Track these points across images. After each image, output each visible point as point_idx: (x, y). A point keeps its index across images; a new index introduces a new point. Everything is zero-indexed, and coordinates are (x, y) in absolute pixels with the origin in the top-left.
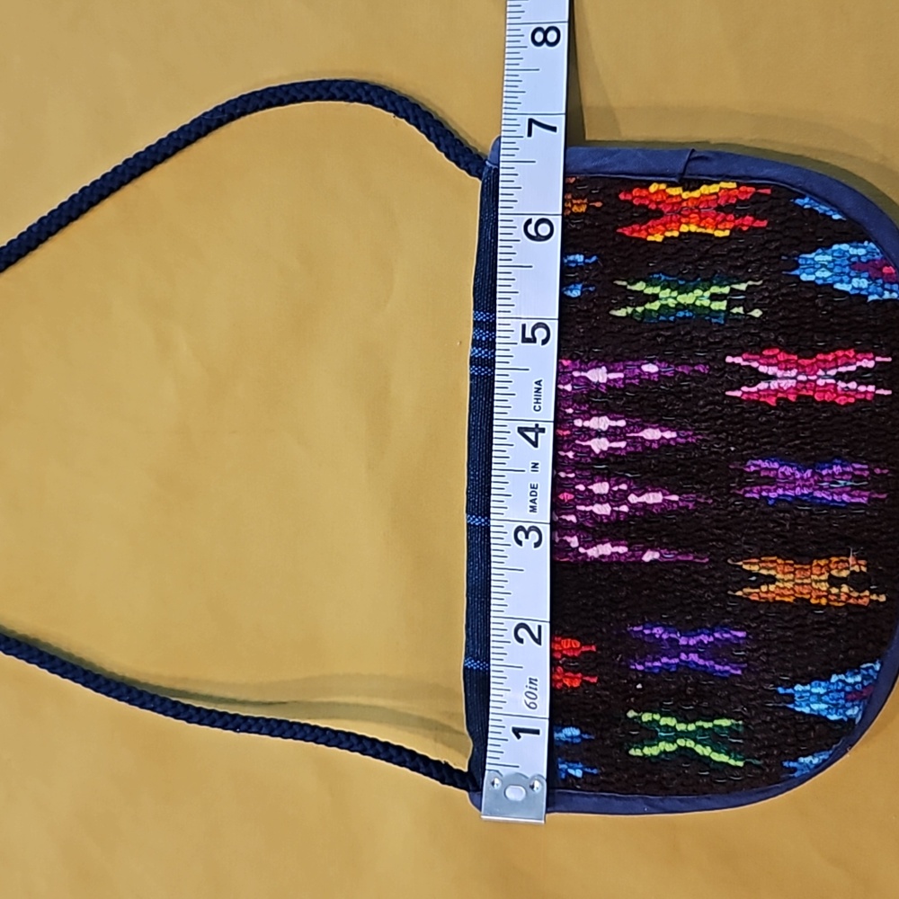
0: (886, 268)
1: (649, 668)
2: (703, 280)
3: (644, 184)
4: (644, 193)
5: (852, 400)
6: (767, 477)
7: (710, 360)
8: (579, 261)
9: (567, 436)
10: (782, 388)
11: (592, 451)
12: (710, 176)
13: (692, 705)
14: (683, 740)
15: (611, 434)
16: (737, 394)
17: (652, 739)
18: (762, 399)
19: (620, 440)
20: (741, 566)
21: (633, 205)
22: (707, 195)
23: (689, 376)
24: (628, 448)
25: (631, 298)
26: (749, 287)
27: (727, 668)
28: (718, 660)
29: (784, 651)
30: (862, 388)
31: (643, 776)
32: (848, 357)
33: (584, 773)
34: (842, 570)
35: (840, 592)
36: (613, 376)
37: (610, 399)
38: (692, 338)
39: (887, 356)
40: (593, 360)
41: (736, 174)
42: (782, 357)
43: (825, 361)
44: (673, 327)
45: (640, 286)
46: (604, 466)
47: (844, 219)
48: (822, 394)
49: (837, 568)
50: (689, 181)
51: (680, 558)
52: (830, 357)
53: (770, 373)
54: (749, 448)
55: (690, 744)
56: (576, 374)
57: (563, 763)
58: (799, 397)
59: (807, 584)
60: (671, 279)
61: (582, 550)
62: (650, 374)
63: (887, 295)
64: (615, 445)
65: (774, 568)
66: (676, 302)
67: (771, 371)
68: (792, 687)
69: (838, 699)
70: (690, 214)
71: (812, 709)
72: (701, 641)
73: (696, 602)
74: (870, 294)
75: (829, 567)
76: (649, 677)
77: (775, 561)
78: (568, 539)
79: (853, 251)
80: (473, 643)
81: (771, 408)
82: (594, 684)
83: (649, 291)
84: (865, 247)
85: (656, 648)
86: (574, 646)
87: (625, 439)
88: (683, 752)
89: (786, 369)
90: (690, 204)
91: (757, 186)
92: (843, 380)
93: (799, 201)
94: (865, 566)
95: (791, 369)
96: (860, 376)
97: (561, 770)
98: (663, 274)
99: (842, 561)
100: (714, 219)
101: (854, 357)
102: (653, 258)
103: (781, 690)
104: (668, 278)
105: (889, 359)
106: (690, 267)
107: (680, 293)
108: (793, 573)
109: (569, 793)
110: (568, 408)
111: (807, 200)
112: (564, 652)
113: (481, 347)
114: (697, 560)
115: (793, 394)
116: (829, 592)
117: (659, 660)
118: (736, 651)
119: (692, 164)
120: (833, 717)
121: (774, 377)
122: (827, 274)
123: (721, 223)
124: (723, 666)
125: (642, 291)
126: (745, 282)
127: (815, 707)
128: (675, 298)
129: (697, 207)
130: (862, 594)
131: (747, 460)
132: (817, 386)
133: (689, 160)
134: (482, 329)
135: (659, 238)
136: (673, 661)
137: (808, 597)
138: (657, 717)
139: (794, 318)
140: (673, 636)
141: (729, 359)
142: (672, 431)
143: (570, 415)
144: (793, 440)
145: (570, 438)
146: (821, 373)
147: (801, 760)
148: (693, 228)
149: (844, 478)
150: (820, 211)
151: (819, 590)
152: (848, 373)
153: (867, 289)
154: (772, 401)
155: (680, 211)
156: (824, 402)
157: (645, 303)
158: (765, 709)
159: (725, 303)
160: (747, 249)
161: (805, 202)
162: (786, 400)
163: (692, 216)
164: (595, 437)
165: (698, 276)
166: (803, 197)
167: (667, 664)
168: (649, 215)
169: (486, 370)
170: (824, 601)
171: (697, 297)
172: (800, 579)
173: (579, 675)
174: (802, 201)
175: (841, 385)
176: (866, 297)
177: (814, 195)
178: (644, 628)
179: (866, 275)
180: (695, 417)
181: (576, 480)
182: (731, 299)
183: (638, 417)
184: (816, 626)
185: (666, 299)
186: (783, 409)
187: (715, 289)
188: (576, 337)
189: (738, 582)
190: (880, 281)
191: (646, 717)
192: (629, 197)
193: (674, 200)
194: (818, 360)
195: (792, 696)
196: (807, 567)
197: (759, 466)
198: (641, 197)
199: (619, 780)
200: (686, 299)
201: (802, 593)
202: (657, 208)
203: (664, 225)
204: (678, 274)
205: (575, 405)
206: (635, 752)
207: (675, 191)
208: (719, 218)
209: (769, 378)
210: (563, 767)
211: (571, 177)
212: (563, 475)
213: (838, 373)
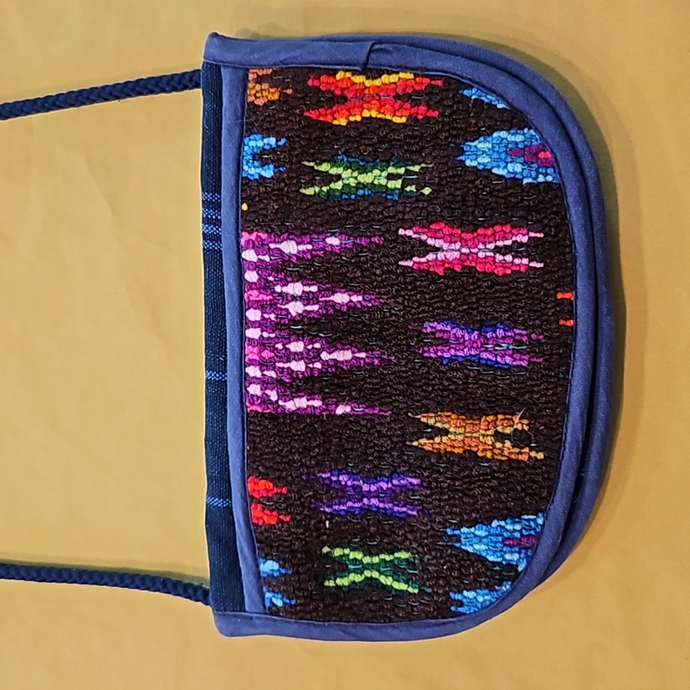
0: (543, 153)
1: (335, 510)
2: (382, 161)
3: (331, 72)
4: (331, 80)
5: (509, 272)
6: (442, 338)
7: (384, 232)
8: (272, 143)
9: (270, 300)
10: (448, 260)
11: (289, 313)
12: (390, 67)
13: (375, 541)
14: (369, 571)
15: (306, 298)
16: (409, 263)
17: (344, 571)
18: (431, 269)
19: (314, 304)
20: (419, 419)
21: (320, 90)
22: (386, 84)
23: (366, 247)
24: (320, 311)
25: (318, 178)
26: (422, 168)
27: (404, 509)
28: (396, 503)
29: (454, 498)
30: (517, 261)
31: (337, 604)
32: (505, 232)
33: (284, 603)
34: (507, 427)
35: (503, 447)
36: (301, 247)
37: (301, 268)
38: (370, 212)
39: (540, 232)
40: (284, 233)
41: (414, 66)
42: (446, 231)
43: (485, 236)
44: (354, 204)
45: (325, 167)
46: (299, 327)
47: (508, 108)
48: (482, 266)
49: (502, 425)
50: (371, 70)
51: (367, 411)
52: (489, 232)
53: (437, 245)
54: (424, 311)
55: (375, 574)
56: (272, 246)
57: (268, 592)
58: (464, 268)
59: (475, 438)
60: (353, 160)
61: (281, 403)
62: (332, 246)
63: (541, 179)
64: (309, 308)
65: (449, 422)
66: (356, 182)
67: (438, 243)
68: (458, 529)
69: (496, 542)
70: (371, 101)
71: (474, 549)
72: (381, 488)
73: (378, 451)
74: (524, 177)
75: (495, 424)
76: (337, 518)
77: (450, 416)
78: (268, 392)
79: (511, 138)
81: (440, 277)
82: (288, 523)
83: (334, 171)
84: (524, 134)
85: (342, 494)
86: (268, 487)
87: (318, 302)
88: (369, 582)
89: (451, 242)
90: (371, 92)
91: (432, 77)
92: (500, 253)
93: (466, 92)
94: (527, 425)
95: (455, 242)
96: (515, 249)
97: (267, 599)
98: (346, 156)
99: (507, 419)
100: (393, 106)
101: (510, 232)
102: (338, 140)
103: (449, 531)
104: (350, 159)
105: (542, 235)
106: (371, 149)
107: (360, 173)
108: (464, 427)
109: (274, 619)
110: (269, 276)
111: (474, 91)
112: (262, 492)
114: (381, 413)
115: (458, 264)
116: (493, 445)
117: (344, 504)
118: (412, 495)
119: (372, 55)
120: (491, 558)
121: (440, 249)
122: (486, 160)
123: (398, 110)
124: (401, 507)
125: (327, 172)
126: (419, 164)
127: (477, 547)
128: (356, 178)
129: (378, 95)
130: (523, 451)
131: (424, 322)
132: (478, 258)
133: (371, 51)
135: (343, 122)
136: (356, 505)
137: (475, 449)
138: (347, 551)
139: (458, 195)
140: (356, 483)
141: (401, 232)
142: (358, 295)
143: (271, 282)
144: (462, 305)
145: (273, 302)
146: (481, 246)
147: (465, 593)
148: (374, 114)
149: (506, 342)
150: (486, 101)
151: (486, 443)
152: (506, 247)
153: (521, 173)
154: (441, 272)
155: (363, 98)
156: (485, 273)
157: (330, 182)
158: (435, 547)
159: (400, 181)
160: (421, 137)
161: (472, 93)
162: (453, 270)
163: (374, 102)
164: (292, 300)
165: (378, 157)
166: (469, 88)
167: (352, 507)
168: (337, 99)
170: (489, 455)
171: (375, 177)
172: (470, 432)
173: (275, 513)
174: (470, 91)
175: (499, 257)
176: (521, 180)
177: (481, 86)
178: (332, 475)
179: (522, 160)
180: (375, 284)
181: (275, 339)
182: (405, 178)
183: (328, 283)
184: (481, 478)
185: (348, 179)
186: (450, 278)
187: (391, 170)
188: (272, 212)
189: (415, 433)
190: (535, 166)
191: (338, 552)
192: (316, 83)
193: (358, 87)
194: (478, 235)
195: (458, 536)
196: (477, 422)
197: (435, 328)
198: (328, 84)
199: (316, 609)
200: (366, 178)
201: (470, 446)
202: (342, 95)
203: (349, 110)
204: (359, 156)
205: (273, 273)
206: (331, 583)
207: (359, 79)
208: (397, 106)
209: (436, 250)
210: (268, 595)
211: (269, 68)
212: (265, 335)
213: (496, 247)
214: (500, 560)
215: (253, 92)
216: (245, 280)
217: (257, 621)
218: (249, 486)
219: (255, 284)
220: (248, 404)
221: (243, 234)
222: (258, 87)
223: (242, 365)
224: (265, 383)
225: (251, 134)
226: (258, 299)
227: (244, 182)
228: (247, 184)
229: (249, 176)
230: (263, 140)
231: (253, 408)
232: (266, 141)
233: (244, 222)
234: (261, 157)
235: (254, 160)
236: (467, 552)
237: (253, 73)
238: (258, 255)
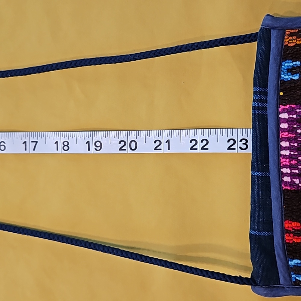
8: (298, 64)
9: (294, 137)
56: (298, 110)
57: (294, 274)
78: (295, 180)
80: (254, 224)
86: (297, 225)
97: (293, 277)
109: (297, 287)
110: (294, 125)
112: (294, 228)
113: (256, 102)
134: (256, 94)
143: (295, 128)
145: (296, 138)
169: (258, 111)
173: (300, 237)
181: (298, 155)
188: (298, 95)
205: (298, 123)
211: (297, 29)
212: (292, 153)
215: (288, 40)
216: (280, 128)
217: (287, 289)
218: (286, 225)
219: (286, 129)
220: (283, 186)
221: (281, 106)
222: (290, 38)
223: (279, 167)
224: (292, 175)
225: (286, 60)
226: (287, 136)
227: (281, 82)
228: (283, 83)
229: (284, 80)
230: (292, 63)
231: (286, 188)
232: (294, 63)
233: (281, 101)
234: (291, 71)
235: (288, 72)
237: (288, 31)
238: (289, 115)
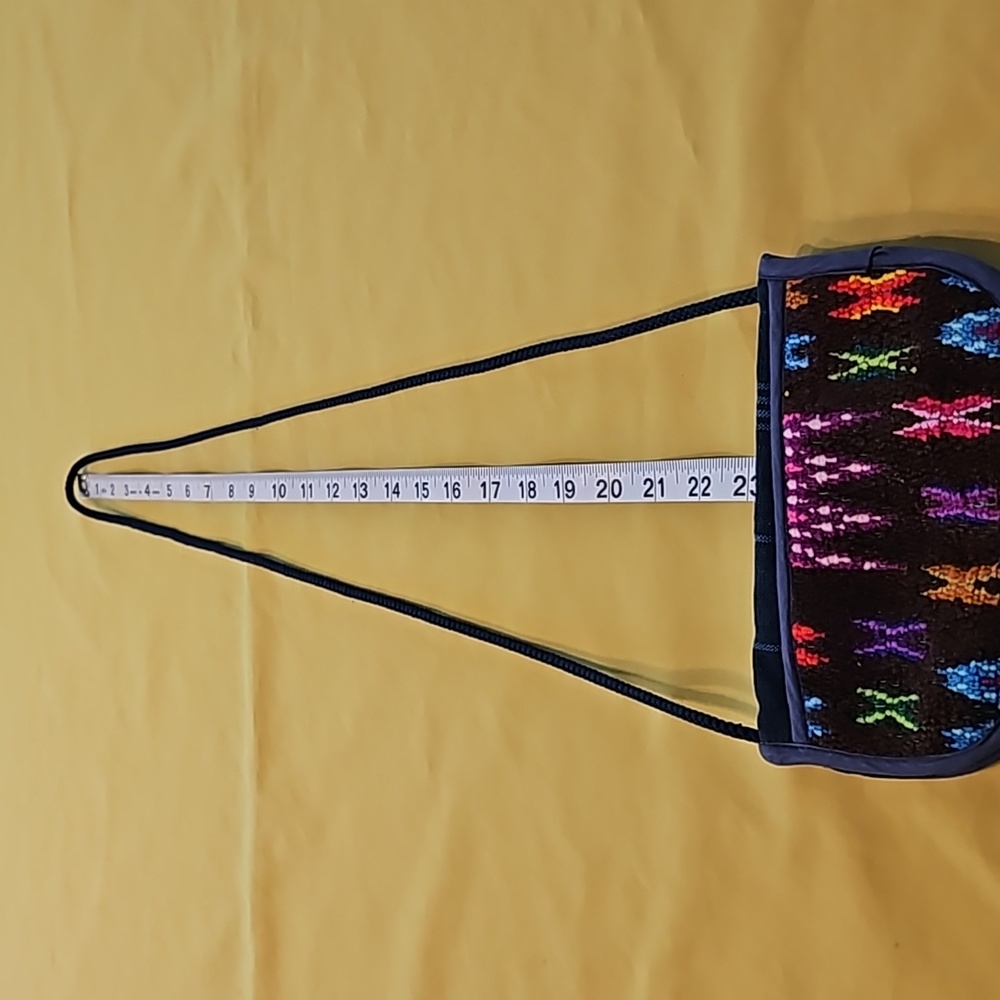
1: (865, 652)
2: (884, 347)
3: (846, 277)
4: (846, 283)
5: (978, 435)
6: (935, 501)
7: (882, 407)
8: (806, 340)
9: (801, 471)
10: (930, 428)
11: (816, 482)
12: (892, 266)
13: (896, 683)
14: (889, 711)
15: (828, 469)
16: (901, 433)
17: (870, 709)
18: (918, 437)
19: (835, 473)
20: (927, 572)
21: (838, 294)
22: (888, 281)
23: (870, 420)
24: (840, 479)
25: (840, 365)
26: (911, 350)
27: (916, 654)
30: (983, 425)
32: (975, 400)
33: (823, 733)
34: (984, 576)
35: (980, 593)
36: (823, 424)
37: (823, 441)
38: (874, 392)
40: (811, 413)
41: (906, 263)
42: (929, 402)
43: (959, 405)
44: (864, 385)
45: (846, 356)
46: (825, 493)
47: (978, 291)
48: (957, 431)
49: (982, 574)
50: (875, 271)
51: (889, 567)
52: (962, 401)
53: (921, 416)
54: (916, 477)
55: (894, 714)
56: (803, 424)
57: (811, 725)
58: (942, 434)
59: (963, 587)
60: (866, 348)
61: (817, 559)
62: (845, 421)
64: (831, 477)
65: (948, 574)
66: (866, 366)
67: (922, 414)
68: (945, 669)
69: (974, 682)
70: (877, 296)
71: (957, 689)
72: (899, 632)
74: (988, 353)
75: (977, 573)
76: (867, 660)
77: (950, 569)
78: (806, 550)
79: (977, 318)
81: (924, 444)
82: (827, 663)
83: (852, 359)
84: (989, 314)
85: (870, 638)
86: (809, 633)
87: (838, 472)
88: (889, 721)
89: (932, 412)
90: (876, 289)
91: (919, 271)
92: (970, 419)
93: (944, 281)
95: (936, 412)
96: (981, 415)
97: (810, 730)
98: (860, 345)
99: (987, 569)
100: (891, 299)
101: (979, 400)
102: (854, 333)
103: (939, 671)
104: (863, 348)
106: (878, 337)
107: (871, 359)
108: (958, 578)
110: (800, 450)
111: (950, 279)
112: (805, 637)
114: (900, 569)
115: (939, 431)
116: (973, 592)
117: (872, 647)
118: (921, 640)
119: (875, 259)
120: (971, 697)
121: (924, 419)
122: (957, 339)
123: (894, 302)
125: (847, 360)
126: (909, 346)
127: (960, 686)
128: (867, 363)
129: (880, 290)
130: (994, 596)
131: (920, 487)
132: (954, 424)
133: (872, 256)
135: (857, 317)
136: (881, 648)
137: (961, 597)
138: (875, 693)
139: (937, 374)
140: (882, 627)
141: (895, 406)
142: (866, 465)
143: (802, 455)
145: (804, 473)
146: (955, 414)
147: (954, 731)
148: (880, 307)
149: (982, 500)
150: (961, 286)
151: (968, 591)
152: (974, 413)
153: (985, 350)
154: (926, 439)
155: (870, 295)
156: (958, 437)
157: (848, 368)
158: (931, 686)
159: (896, 363)
161: (949, 281)
162: (933, 437)
163: (879, 297)
164: (819, 471)
165: (883, 344)
166: (947, 276)
168: (849, 300)
169: (766, 426)
170: (969, 601)
171: (881, 361)
172: (960, 582)
173: (816, 656)
174: (947, 280)
175: (969, 422)
176: (987, 355)
177: (957, 274)
178: (863, 621)
179: (985, 338)
180: (877, 453)
181: (809, 505)
182: (900, 360)
183: (844, 455)
185: (861, 364)
186: (930, 444)
187: (892, 353)
189: (924, 585)
190: (996, 341)
191: (868, 693)
192: (835, 288)
193: (865, 287)
194: (954, 404)
195: (945, 676)
196: (966, 573)
197: (930, 492)
198: (843, 287)
199: (845, 740)
200: (874, 362)
201: (959, 594)
202: (854, 295)
203: (861, 307)
204: (870, 344)
205: (804, 447)
206: (860, 720)
207: (866, 280)
208: (894, 299)
209: (921, 420)
210: (811, 728)
211: (800, 279)
212: (801, 501)
213: (967, 413)
214: (979, 698)
215: (790, 298)
216: (785, 455)
218: (794, 632)
219: (792, 457)
220: (792, 561)
221: (785, 416)
222: (792, 295)
223: (786, 527)
224: (804, 542)
225: (791, 334)
226: (794, 471)
227: (786, 374)
228: (788, 375)
229: (790, 368)
230: (799, 338)
231: (797, 564)
232: (802, 338)
233: (785, 406)
234: (798, 352)
235: (793, 355)
236: (951, 691)
237: (790, 283)
238: (793, 433)
